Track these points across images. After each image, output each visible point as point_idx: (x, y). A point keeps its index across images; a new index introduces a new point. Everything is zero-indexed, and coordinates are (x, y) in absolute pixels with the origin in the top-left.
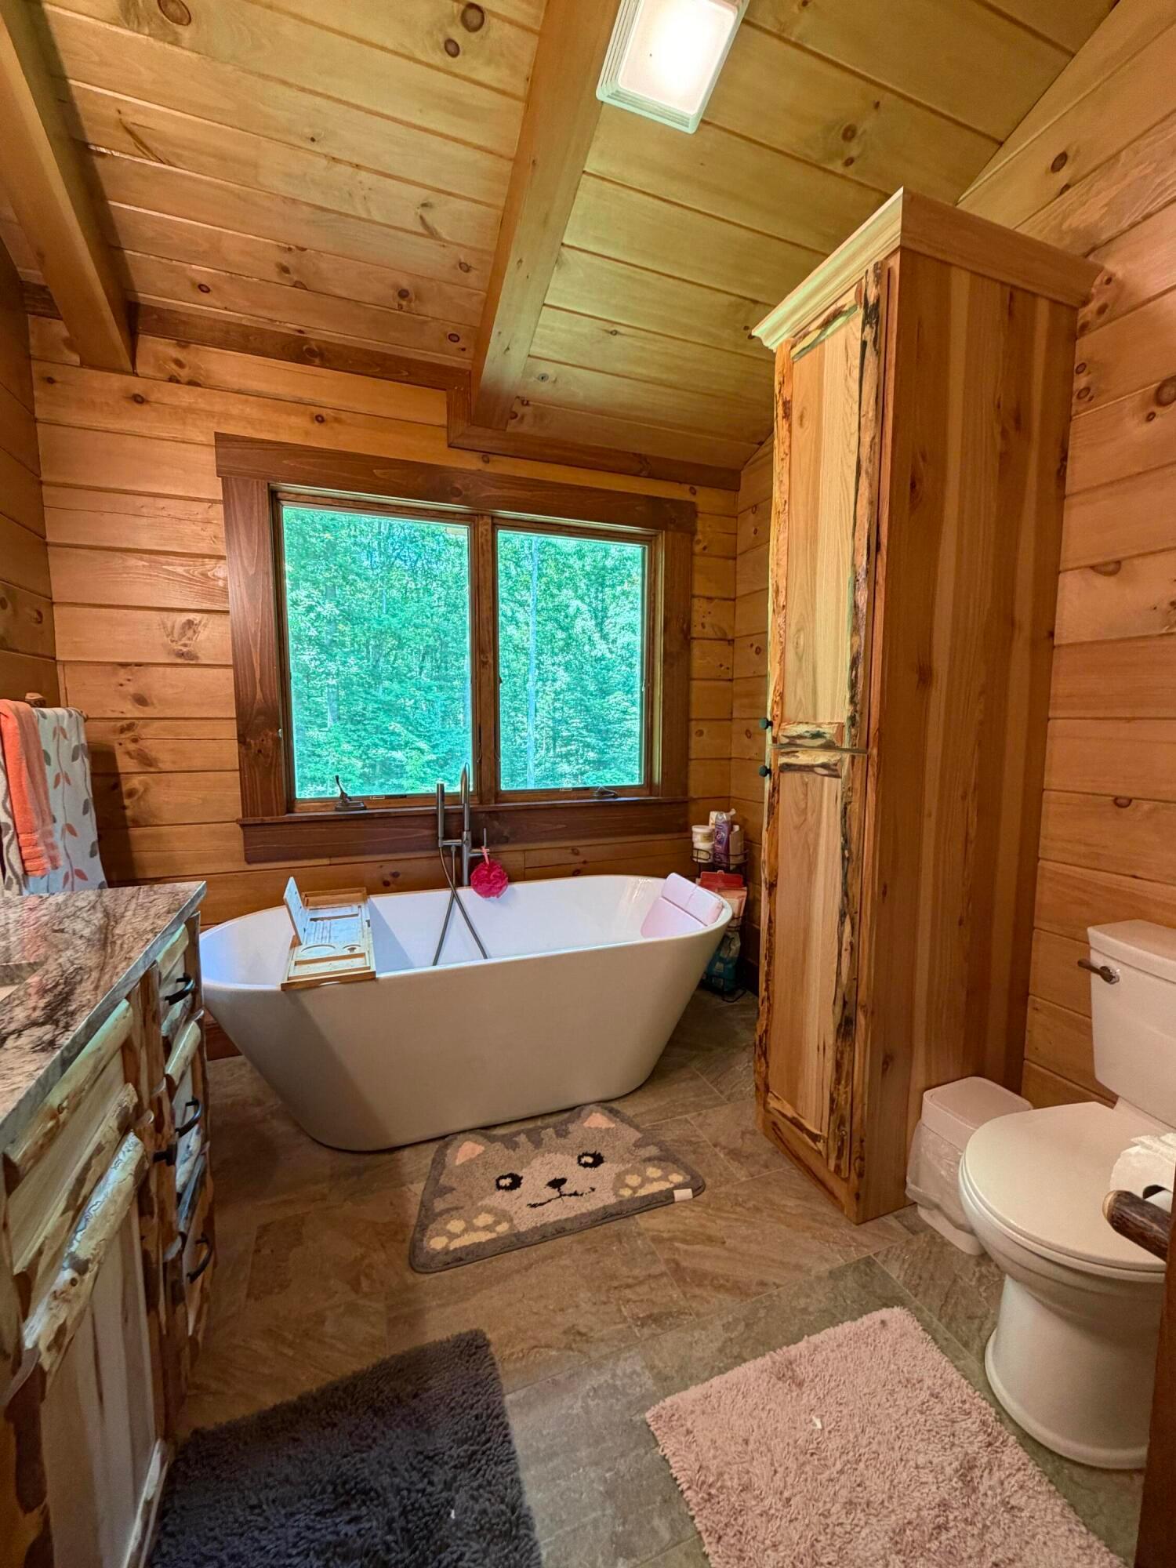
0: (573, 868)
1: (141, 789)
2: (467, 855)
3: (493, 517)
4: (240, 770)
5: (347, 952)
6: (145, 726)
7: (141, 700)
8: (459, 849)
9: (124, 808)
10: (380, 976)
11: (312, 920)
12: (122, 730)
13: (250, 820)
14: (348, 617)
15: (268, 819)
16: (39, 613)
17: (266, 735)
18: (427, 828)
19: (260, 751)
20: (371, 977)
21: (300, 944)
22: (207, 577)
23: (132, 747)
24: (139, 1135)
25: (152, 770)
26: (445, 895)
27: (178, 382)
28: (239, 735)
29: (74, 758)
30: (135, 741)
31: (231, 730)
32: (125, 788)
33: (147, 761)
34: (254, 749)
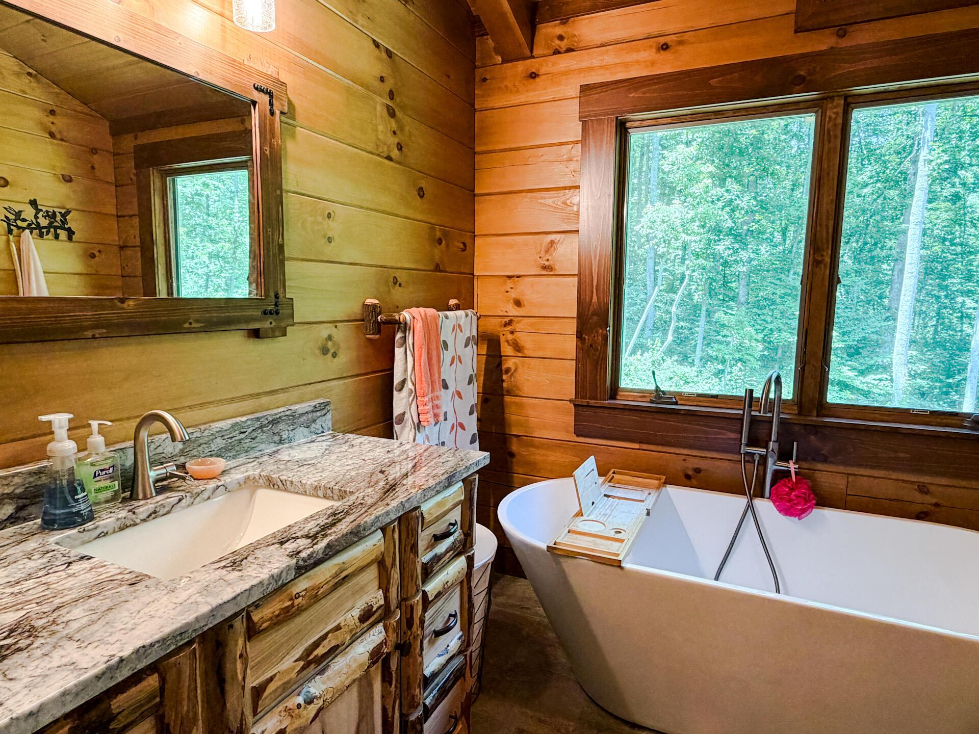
0: (918, 508)
1: (513, 369)
2: (771, 466)
3: (846, 97)
4: (577, 359)
5: (612, 534)
6: (518, 322)
7: (518, 303)
8: (764, 459)
9: (503, 381)
10: (627, 565)
11: (605, 495)
12: (506, 325)
13: (579, 402)
14: (763, 206)
15: (592, 402)
16: (464, 244)
17: (597, 332)
18: (731, 431)
19: (591, 346)
20: (618, 565)
21: (582, 516)
22: (567, 205)
23: (510, 337)
24: (386, 628)
25: (520, 355)
26: (740, 502)
27: (559, 53)
28: (577, 332)
29: (466, 346)
30: (512, 333)
31: (572, 327)
32: (504, 367)
33: (518, 347)
34: (588, 343)
